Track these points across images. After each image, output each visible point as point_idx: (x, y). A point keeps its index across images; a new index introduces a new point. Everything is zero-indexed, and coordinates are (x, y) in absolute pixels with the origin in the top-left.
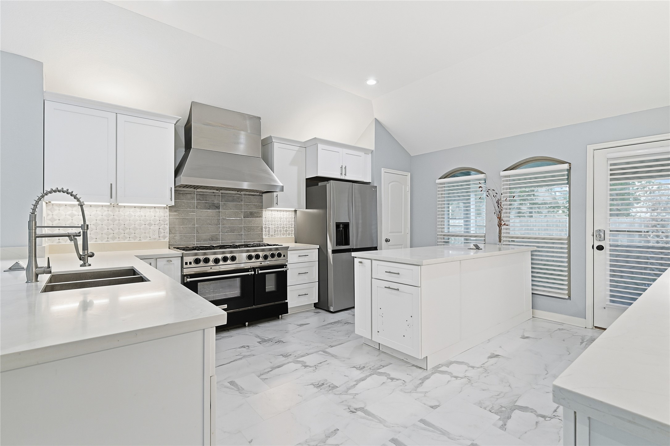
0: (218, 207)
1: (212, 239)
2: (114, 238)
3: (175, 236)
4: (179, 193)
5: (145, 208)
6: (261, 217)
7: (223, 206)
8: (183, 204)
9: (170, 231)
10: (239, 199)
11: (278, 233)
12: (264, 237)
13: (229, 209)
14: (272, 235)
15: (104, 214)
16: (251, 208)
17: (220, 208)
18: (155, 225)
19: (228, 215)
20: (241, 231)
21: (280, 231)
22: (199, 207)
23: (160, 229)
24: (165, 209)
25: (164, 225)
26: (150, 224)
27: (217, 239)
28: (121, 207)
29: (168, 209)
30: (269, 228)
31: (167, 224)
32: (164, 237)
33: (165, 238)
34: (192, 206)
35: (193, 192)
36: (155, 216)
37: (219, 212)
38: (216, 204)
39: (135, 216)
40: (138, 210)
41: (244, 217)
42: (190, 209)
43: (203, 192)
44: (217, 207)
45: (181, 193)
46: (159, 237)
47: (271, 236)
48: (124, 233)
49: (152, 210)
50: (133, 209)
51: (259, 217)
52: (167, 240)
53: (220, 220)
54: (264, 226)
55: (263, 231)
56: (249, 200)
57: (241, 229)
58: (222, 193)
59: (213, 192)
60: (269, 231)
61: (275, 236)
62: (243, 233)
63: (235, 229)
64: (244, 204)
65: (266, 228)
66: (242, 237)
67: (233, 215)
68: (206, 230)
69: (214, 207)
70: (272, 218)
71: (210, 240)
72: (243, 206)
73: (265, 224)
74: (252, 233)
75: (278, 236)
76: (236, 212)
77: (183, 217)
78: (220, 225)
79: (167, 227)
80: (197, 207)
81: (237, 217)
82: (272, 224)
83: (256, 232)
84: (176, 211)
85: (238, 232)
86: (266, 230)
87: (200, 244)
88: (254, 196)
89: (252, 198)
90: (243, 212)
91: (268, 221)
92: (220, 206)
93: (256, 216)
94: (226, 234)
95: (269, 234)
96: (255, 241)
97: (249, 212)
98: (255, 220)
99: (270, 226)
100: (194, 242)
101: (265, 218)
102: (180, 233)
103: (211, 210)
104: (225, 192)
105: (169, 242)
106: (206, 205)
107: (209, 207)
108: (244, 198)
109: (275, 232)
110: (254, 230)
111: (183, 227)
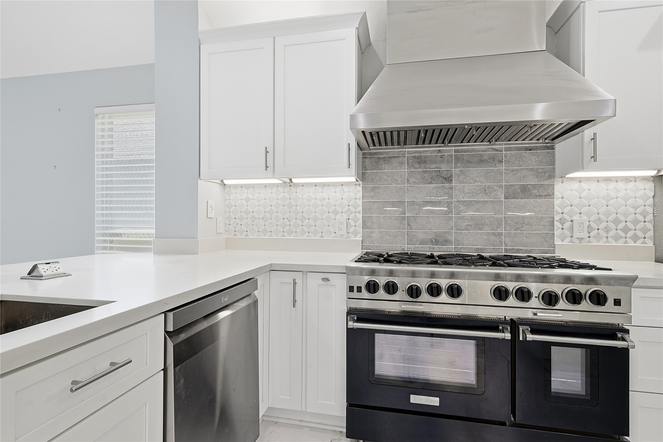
0: (449, 179)
1: (436, 241)
2: (290, 232)
3: (372, 233)
4: (378, 158)
5: (329, 185)
6: (550, 195)
7: (459, 176)
8: (385, 177)
9: (364, 222)
10: (494, 160)
11: (598, 233)
12: (557, 242)
13: (472, 181)
14: (581, 239)
15: (279, 197)
16: (523, 177)
17: (451, 180)
18: (342, 212)
19: (469, 193)
20: (499, 225)
21: (607, 230)
22: (412, 180)
23: (349, 219)
24: (357, 187)
25: (356, 212)
26: (335, 212)
27: (447, 242)
28: (297, 185)
29: (361, 186)
30: (572, 221)
31: (359, 212)
32: (356, 234)
33: (357, 235)
34: (399, 180)
35: (402, 153)
36: (342, 199)
37: (451, 188)
38: (445, 173)
39: (316, 199)
40: (319, 189)
41: (506, 198)
42: (397, 184)
43: (421, 152)
44: (446, 179)
45: (381, 158)
46: (349, 233)
47: (577, 241)
48: (302, 226)
49: (339, 188)
50: (313, 189)
51: (546, 196)
52: (359, 238)
53: (452, 203)
54: (557, 218)
55: (556, 229)
56: (520, 161)
57: (499, 223)
58: (456, 151)
59: (440, 150)
60: (572, 229)
61: (589, 242)
62: (503, 230)
63: (485, 222)
64: (506, 169)
65: (562, 222)
66: (502, 240)
67: (481, 193)
68: (425, 223)
69: (441, 178)
70: (580, 198)
71: (433, 243)
72: (505, 173)
73: (560, 213)
74: (527, 231)
75: (598, 242)
76: (486, 186)
77: (384, 199)
78: (452, 213)
79: (360, 216)
80: (408, 180)
81: (490, 198)
82: (580, 213)
83: (536, 230)
84: (373, 189)
85: (491, 230)
86: (562, 226)
87: (414, 248)
88: (530, 150)
89: (526, 156)
90: (502, 187)
91: (569, 206)
92: (451, 176)
93: (537, 194)
94: (466, 231)
95: (571, 237)
96: (533, 249)
97: (517, 185)
98: (533, 202)
99: (576, 218)
100: (403, 244)
101: (562, 198)
102: (379, 228)
103: (435, 186)
104: (463, 149)
105: (362, 243)
106: (425, 175)
107: (430, 180)
108: (506, 157)
109: (589, 233)
110: (532, 225)
111: (384, 217)
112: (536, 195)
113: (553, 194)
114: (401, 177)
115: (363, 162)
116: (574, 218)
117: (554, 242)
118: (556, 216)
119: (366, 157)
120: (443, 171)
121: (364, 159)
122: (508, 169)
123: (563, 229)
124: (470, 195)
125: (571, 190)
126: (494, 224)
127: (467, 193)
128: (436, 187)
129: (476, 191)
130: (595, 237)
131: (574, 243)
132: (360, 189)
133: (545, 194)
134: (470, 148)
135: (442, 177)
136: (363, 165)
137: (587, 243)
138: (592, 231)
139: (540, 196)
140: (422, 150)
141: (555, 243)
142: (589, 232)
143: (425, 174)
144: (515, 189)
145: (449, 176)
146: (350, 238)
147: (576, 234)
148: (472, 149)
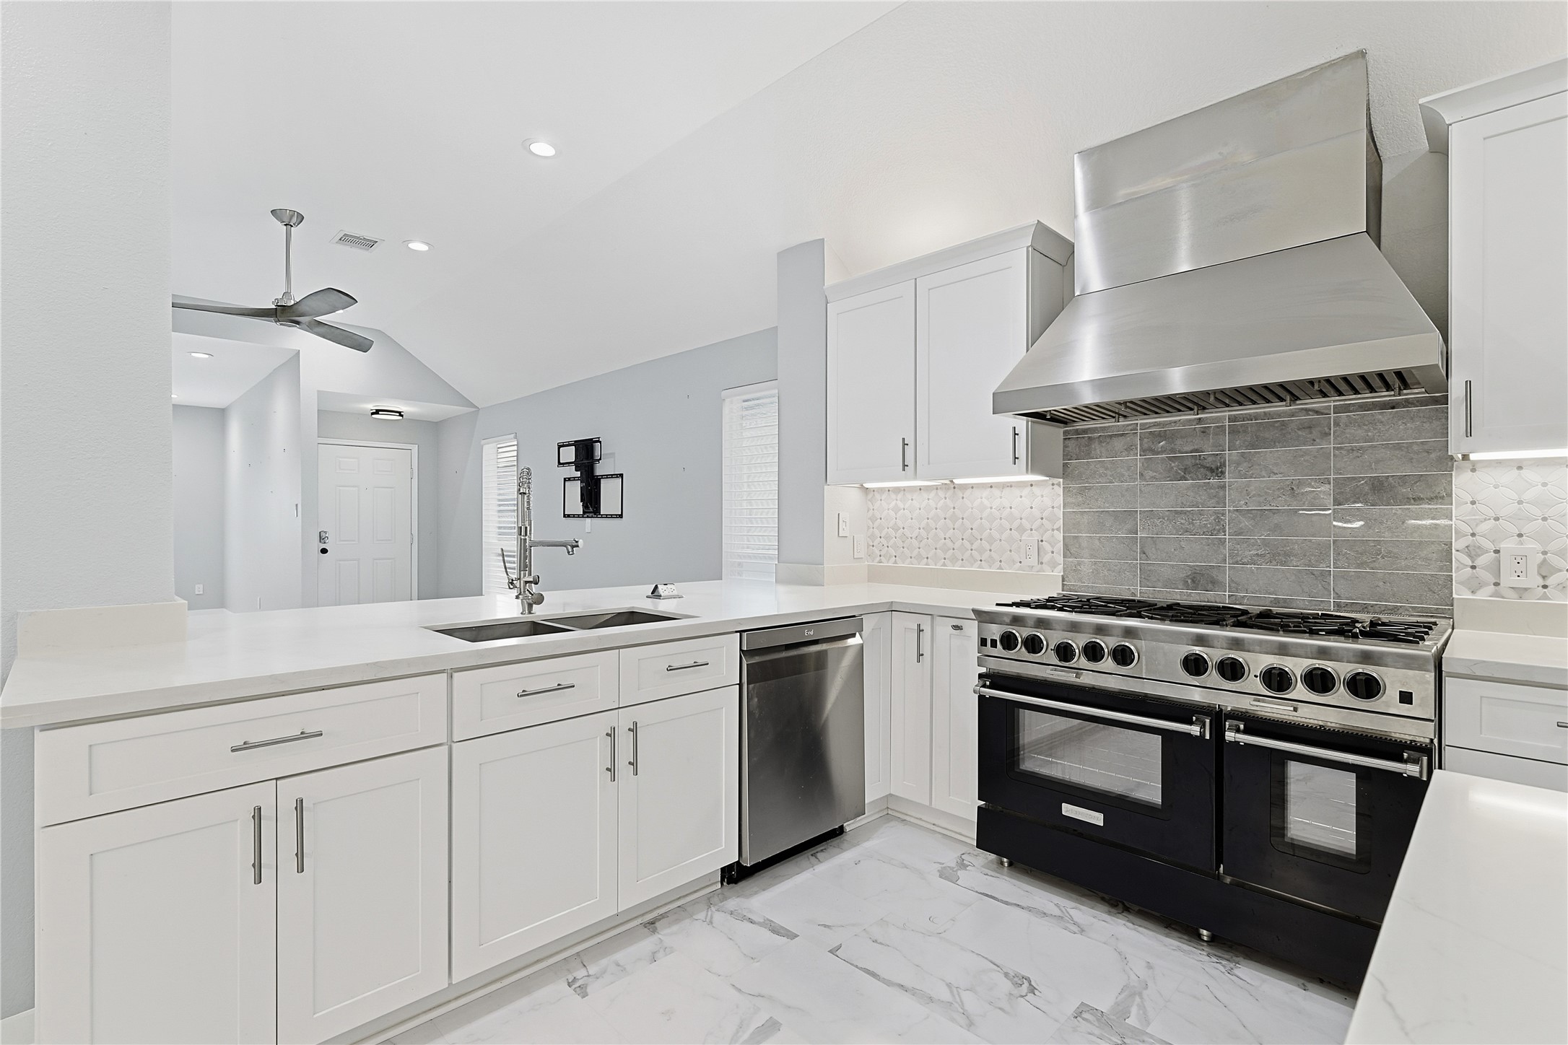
0: (1217, 471)
1: (1193, 581)
2: (954, 560)
3: (1079, 564)
4: (1089, 438)
5: (1011, 486)
6: (1442, 498)
7: (1238, 464)
8: (1102, 470)
9: (1065, 545)
10: (1311, 433)
12: (1460, 593)
13: (1264, 473)
14: (1521, 592)
15: (939, 505)
16: (1377, 462)
17: (1223, 473)
18: (1031, 530)
19: (1260, 496)
20: (1323, 556)
22: (1149, 474)
23: (1042, 541)
24: (1055, 487)
25: (1053, 530)
26: (1021, 529)
27: (1214, 583)
28: (961, 488)
29: (1062, 486)
30: (1497, 552)
31: (1058, 529)
32: (1053, 565)
33: (1055, 568)
34: (1127, 474)
35: (1130, 427)
36: (1032, 508)
37: (1222, 487)
38: (1210, 459)
39: (991, 508)
40: (996, 492)
42: (1122, 482)
43: (1164, 424)
44: (1212, 470)
45: (1094, 438)
46: (1042, 563)
47: (1513, 594)
48: (972, 550)
49: (1027, 490)
50: (987, 492)
51: (1431, 499)
52: (1059, 572)
53: (1223, 515)
54: (1458, 544)
55: (1458, 568)
56: (1369, 430)
57: (1321, 553)
58: (1232, 419)
59: (1200, 419)
60: (1496, 569)
61: (1545, 597)
62: (1332, 566)
63: (1293, 549)
64: (1338, 447)
65: (1473, 553)
66: (1329, 584)
67: (1284, 495)
68: (1173, 550)
69: (1202, 469)
70: (1520, 502)
71: (1188, 585)
72: (1334, 455)
73: (1468, 535)
74: (1385, 569)
76: (1294, 482)
77: (1100, 507)
78: (1225, 532)
79: (1060, 536)
80: (1141, 475)
81: (1304, 504)
82: (1520, 535)
83: (1407, 567)
84: (1082, 491)
85: (1306, 565)
86: (1473, 562)
87: (1152, 594)
88: (1393, 408)
89: (1383, 420)
90: (1330, 483)
91: (1490, 519)
92: (1223, 465)
93: (1411, 496)
94: (1252, 566)
95: (1497, 584)
96: (1401, 607)
97: (1363, 478)
98: (1399, 512)
99: (1508, 545)
100: (1132, 585)
101: (1473, 503)
102: (1092, 556)
103: (1192, 484)
104: (1245, 414)
105: (1063, 581)
106: (1173, 465)
107: (1183, 474)
108: (1337, 424)
109: (1544, 577)
110: (1397, 557)
111: (1100, 537)
112: (1408, 498)
113: (1450, 495)
114: (1129, 470)
115: (1065, 447)
116: (1503, 546)
117: (1452, 592)
118: (1456, 541)
119: (1069, 438)
120: (1206, 457)
121: (1067, 442)
122: (1341, 448)
123: (1473, 567)
124: (1262, 499)
125: (1496, 487)
126: (1312, 555)
127: (1254, 496)
128: (1192, 485)
129: (1274, 491)
130: (1561, 587)
131: (1503, 597)
132: (1061, 491)
133: (1429, 494)
134: (1261, 412)
135: (1204, 467)
136: (1064, 451)
137: (1538, 599)
138: (1552, 574)
139: (1417, 500)
140: (1167, 421)
141: (1454, 596)
142: (1544, 575)
143: (1174, 463)
144: (1358, 487)
145: (1219, 464)
146: (1044, 572)
147: (1508, 580)
148: (1264, 412)
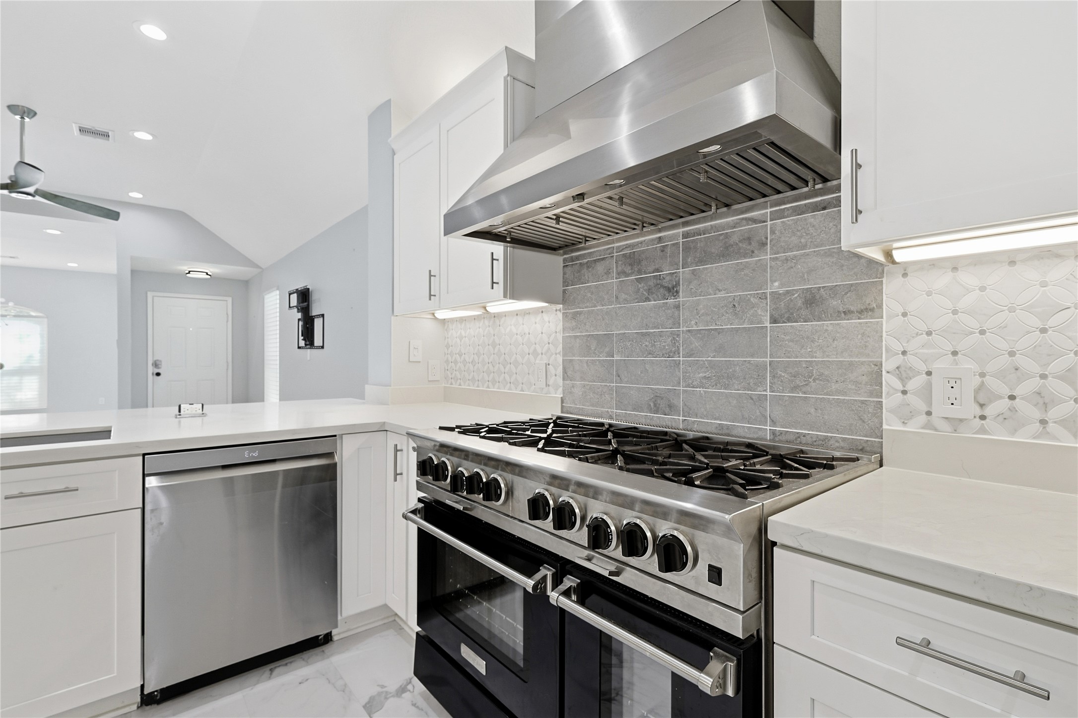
0: (673, 291)
1: (655, 405)
3: (573, 386)
4: (581, 263)
6: (872, 310)
7: (690, 282)
8: (589, 295)
9: (564, 369)
10: (750, 244)
11: (1012, 410)
12: (891, 424)
13: (710, 290)
14: (956, 423)
16: (810, 272)
17: (677, 292)
18: (542, 354)
19: (707, 314)
20: (760, 379)
22: (622, 296)
23: (548, 364)
24: (558, 313)
25: (556, 354)
26: (535, 353)
27: (671, 408)
29: (562, 312)
30: (929, 373)
31: (559, 353)
32: (556, 387)
33: (557, 390)
34: (606, 297)
35: (609, 251)
36: (542, 333)
37: (677, 307)
38: (668, 278)
39: (517, 334)
41: (774, 321)
42: (603, 306)
43: (634, 246)
44: (669, 290)
45: (584, 264)
46: (548, 386)
47: (945, 426)
48: (505, 373)
50: (514, 320)
51: (861, 312)
52: (559, 395)
53: (678, 335)
54: (888, 365)
55: (888, 393)
56: (801, 237)
57: (759, 376)
58: (686, 235)
59: (660, 238)
60: (927, 393)
61: (982, 430)
62: (768, 390)
63: (735, 371)
64: (773, 258)
65: (904, 375)
66: (766, 410)
67: (727, 313)
68: (639, 373)
69: (662, 290)
70: (955, 312)
71: (651, 409)
72: (771, 267)
73: (899, 354)
74: (816, 394)
75: (1014, 432)
76: (736, 299)
77: (587, 331)
78: (679, 353)
79: (560, 359)
80: (617, 298)
81: (744, 322)
82: (955, 353)
83: (838, 392)
84: (575, 316)
85: (745, 389)
86: (904, 386)
87: (624, 417)
88: (824, 208)
89: (815, 223)
90: (766, 298)
91: (922, 334)
92: (678, 284)
93: (841, 309)
94: (701, 389)
95: (929, 413)
96: (831, 437)
97: (797, 291)
98: (830, 328)
99: (941, 365)
100: (610, 408)
101: (905, 315)
102: (582, 379)
103: (654, 304)
104: (696, 228)
105: (562, 402)
106: (640, 286)
107: (647, 294)
108: (773, 232)
109: (982, 406)
110: (828, 381)
111: (588, 360)
112: (839, 312)
113: (880, 306)
114: (608, 293)
115: (564, 274)
116: (935, 366)
117: (882, 423)
118: (886, 360)
119: (567, 265)
120: (664, 276)
121: (565, 268)
122: (777, 258)
123: (904, 392)
124: (709, 318)
125: (929, 294)
126: (751, 377)
127: (703, 315)
128: (655, 306)
129: (719, 309)
130: (1001, 418)
131: (936, 430)
132: (560, 315)
133: (860, 307)
134: (708, 225)
135: (664, 287)
136: (563, 278)
137: (974, 434)
138: (991, 402)
139: (847, 313)
140: (635, 243)
141: (885, 427)
142: (982, 402)
143: (641, 284)
144: (792, 301)
145: (675, 283)
146: (550, 394)
147: (940, 409)
148: (711, 225)
